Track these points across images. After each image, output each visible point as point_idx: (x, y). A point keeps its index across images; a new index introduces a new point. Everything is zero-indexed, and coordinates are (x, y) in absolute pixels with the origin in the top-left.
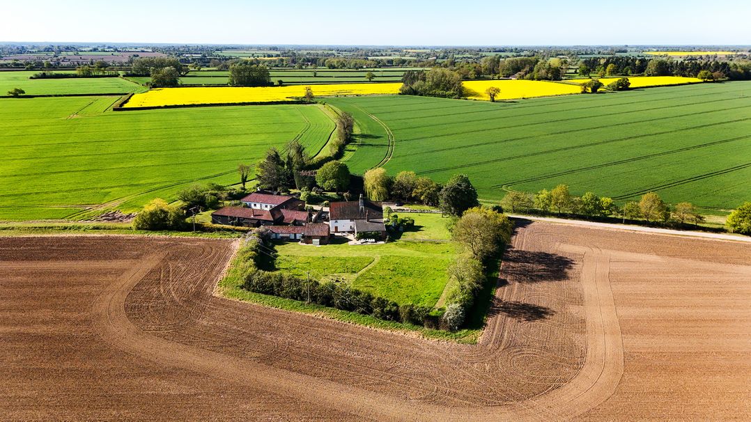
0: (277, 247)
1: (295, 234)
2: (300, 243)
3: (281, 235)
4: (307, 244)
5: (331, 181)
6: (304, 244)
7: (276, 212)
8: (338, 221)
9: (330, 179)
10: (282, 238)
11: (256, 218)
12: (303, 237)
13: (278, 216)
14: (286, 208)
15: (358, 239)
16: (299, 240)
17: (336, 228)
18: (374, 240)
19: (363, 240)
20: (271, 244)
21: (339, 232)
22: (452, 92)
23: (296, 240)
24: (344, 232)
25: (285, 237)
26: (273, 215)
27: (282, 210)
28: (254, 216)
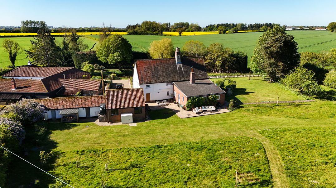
0: (56, 136)
1: (88, 109)
2: (97, 122)
3: (61, 112)
4: (112, 123)
5: (115, 54)
6: (106, 124)
7: (51, 82)
8: (151, 85)
9: (114, 52)
10: (65, 116)
11: (20, 91)
12: (104, 111)
13: (55, 87)
14: (67, 77)
15: (190, 108)
16: (95, 118)
17: (148, 95)
18: (213, 108)
19: (196, 110)
20: (42, 130)
21: (155, 101)
22: (157, 32)
23: (89, 119)
24: (161, 101)
25: (70, 115)
26: (48, 86)
27: (60, 80)
28: (17, 88)
